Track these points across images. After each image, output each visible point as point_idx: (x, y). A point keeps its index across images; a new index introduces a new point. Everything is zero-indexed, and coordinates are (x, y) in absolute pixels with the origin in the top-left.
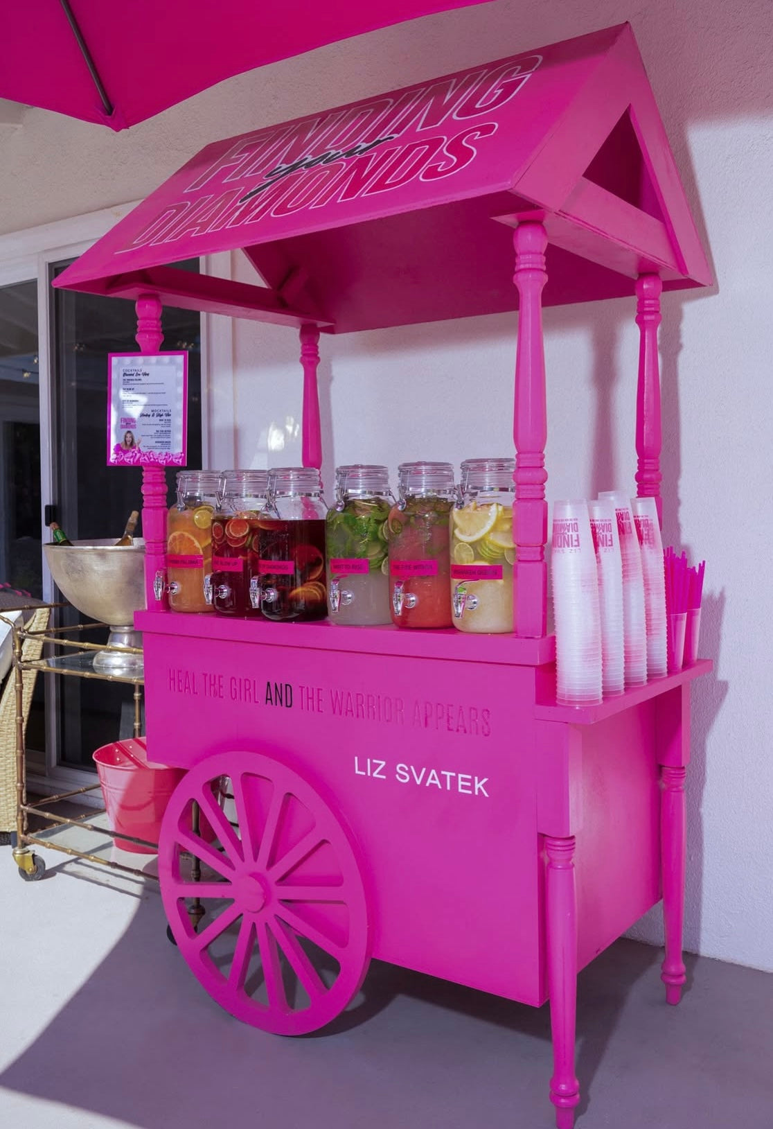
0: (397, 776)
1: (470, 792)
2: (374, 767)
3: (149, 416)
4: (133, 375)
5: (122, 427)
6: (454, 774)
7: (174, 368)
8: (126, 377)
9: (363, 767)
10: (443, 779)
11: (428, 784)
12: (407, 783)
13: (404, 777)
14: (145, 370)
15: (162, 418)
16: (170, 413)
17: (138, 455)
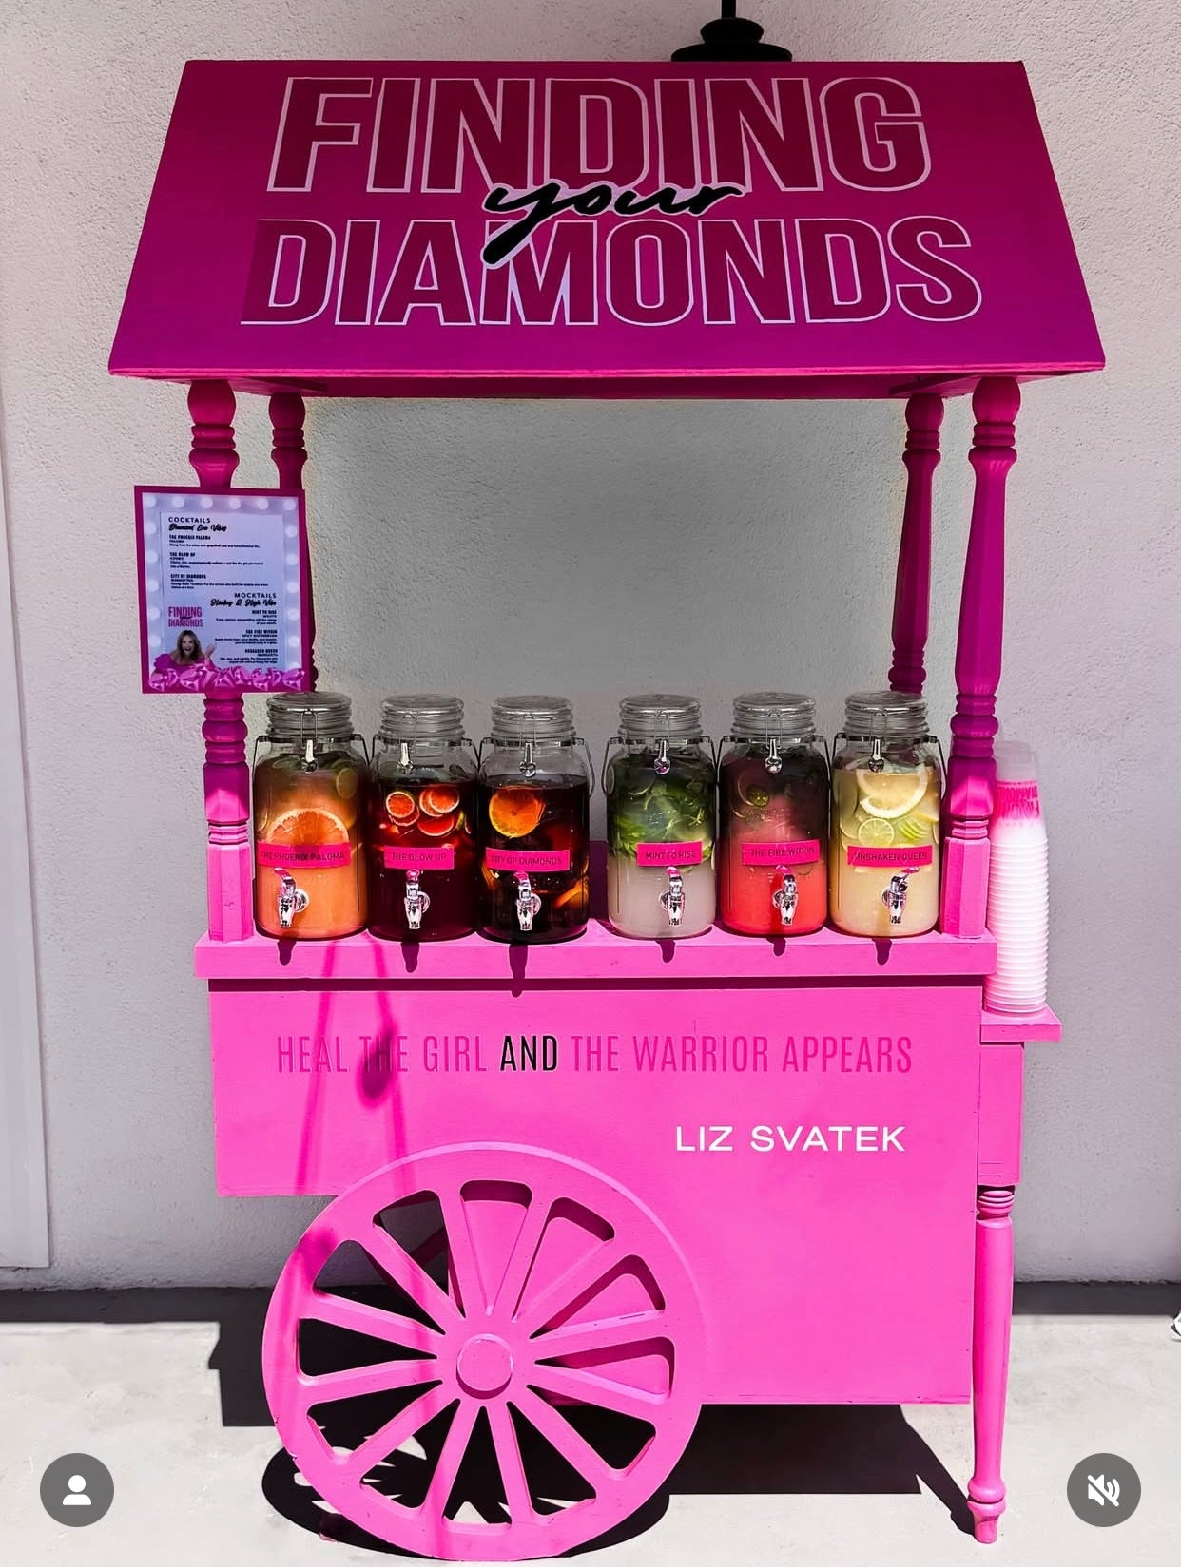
0: (753, 1144)
1: (875, 1149)
2: (711, 1137)
3: (230, 604)
4: (191, 528)
5: (172, 623)
6: (849, 1129)
7: (278, 518)
8: (177, 533)
9: (691, 1138)
10: (830, 1137)
11: (805, 1148)
12: (771, 1151)
13: (765, 1144)
14: (217, 519)
15: (257, 608)
16: (274, 600)
17: (210, 674)
